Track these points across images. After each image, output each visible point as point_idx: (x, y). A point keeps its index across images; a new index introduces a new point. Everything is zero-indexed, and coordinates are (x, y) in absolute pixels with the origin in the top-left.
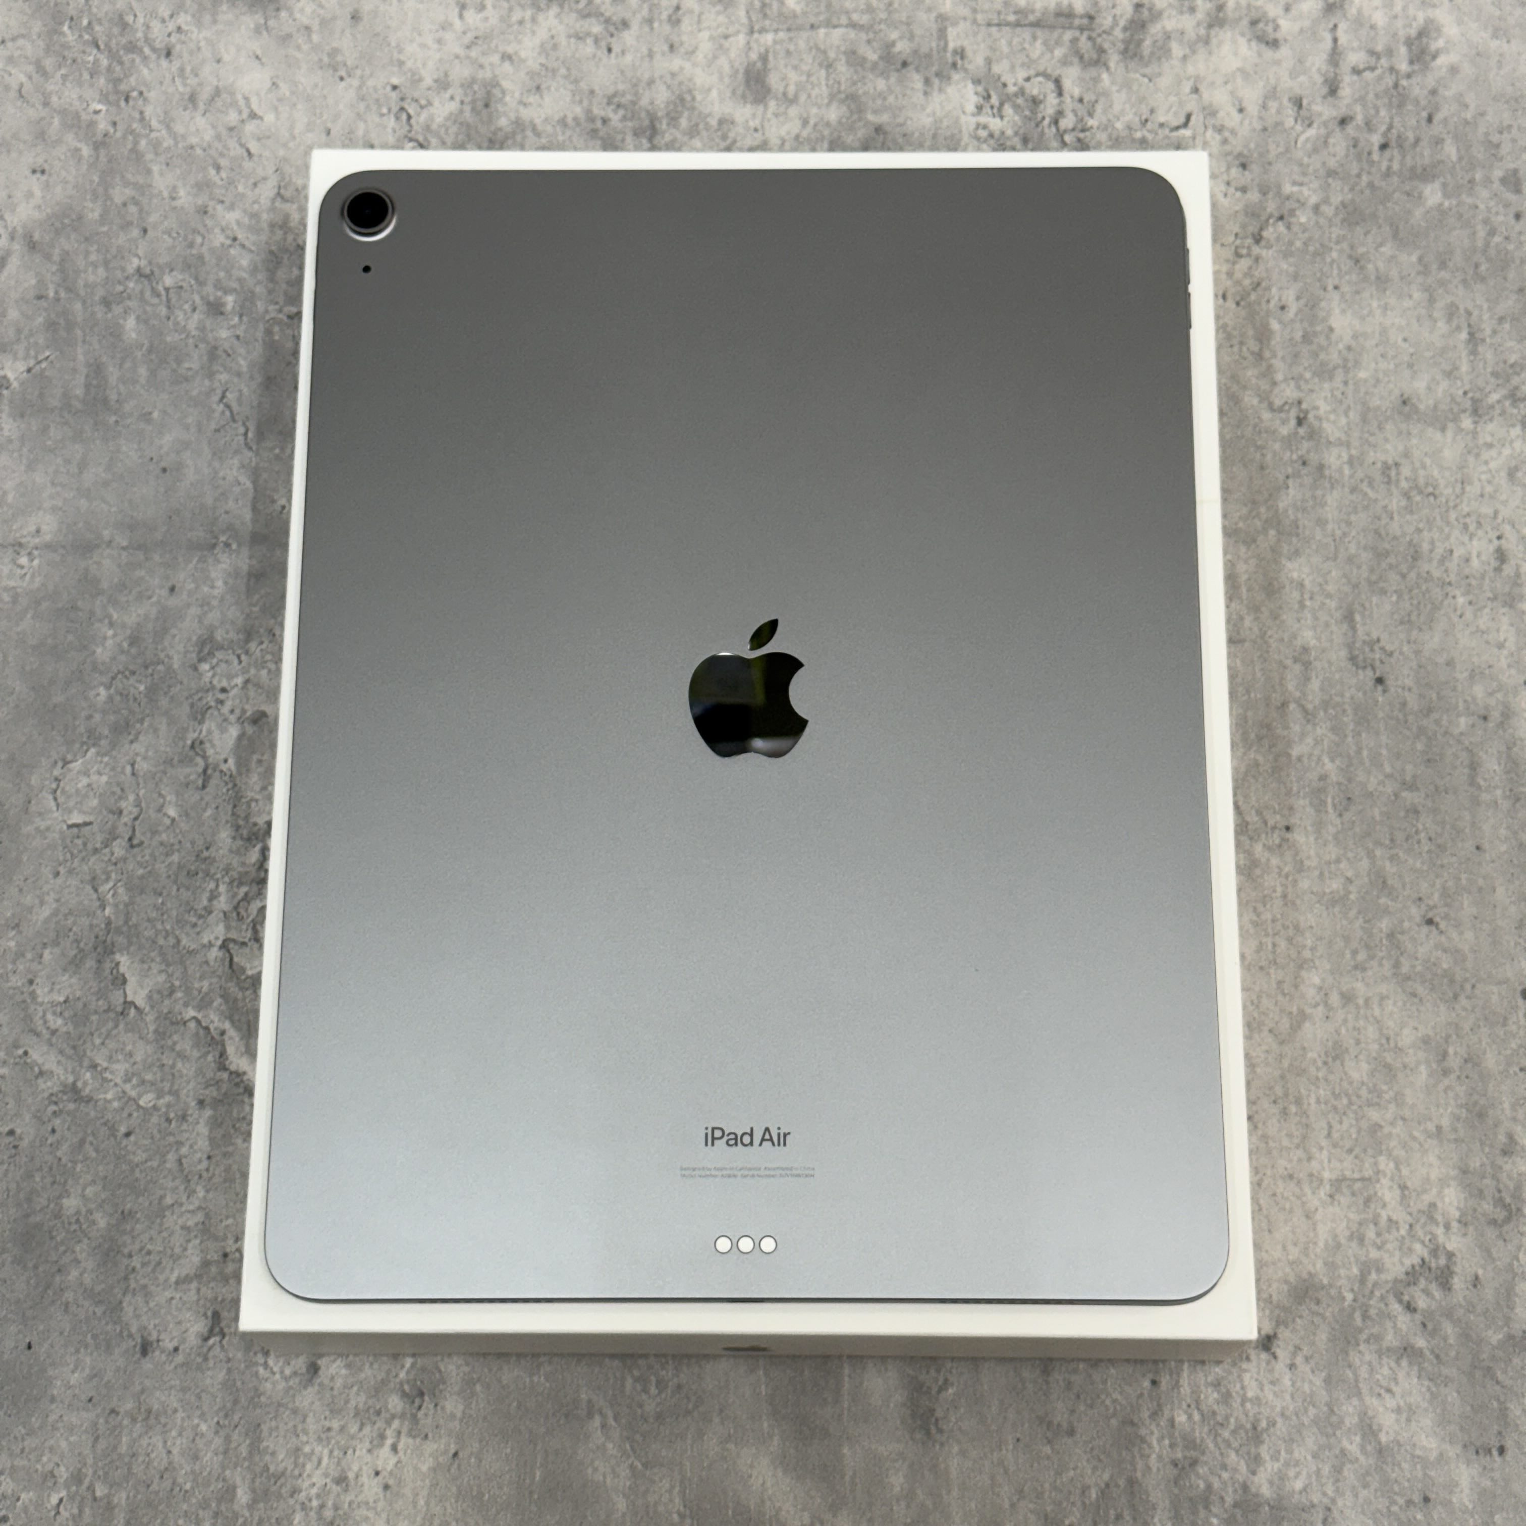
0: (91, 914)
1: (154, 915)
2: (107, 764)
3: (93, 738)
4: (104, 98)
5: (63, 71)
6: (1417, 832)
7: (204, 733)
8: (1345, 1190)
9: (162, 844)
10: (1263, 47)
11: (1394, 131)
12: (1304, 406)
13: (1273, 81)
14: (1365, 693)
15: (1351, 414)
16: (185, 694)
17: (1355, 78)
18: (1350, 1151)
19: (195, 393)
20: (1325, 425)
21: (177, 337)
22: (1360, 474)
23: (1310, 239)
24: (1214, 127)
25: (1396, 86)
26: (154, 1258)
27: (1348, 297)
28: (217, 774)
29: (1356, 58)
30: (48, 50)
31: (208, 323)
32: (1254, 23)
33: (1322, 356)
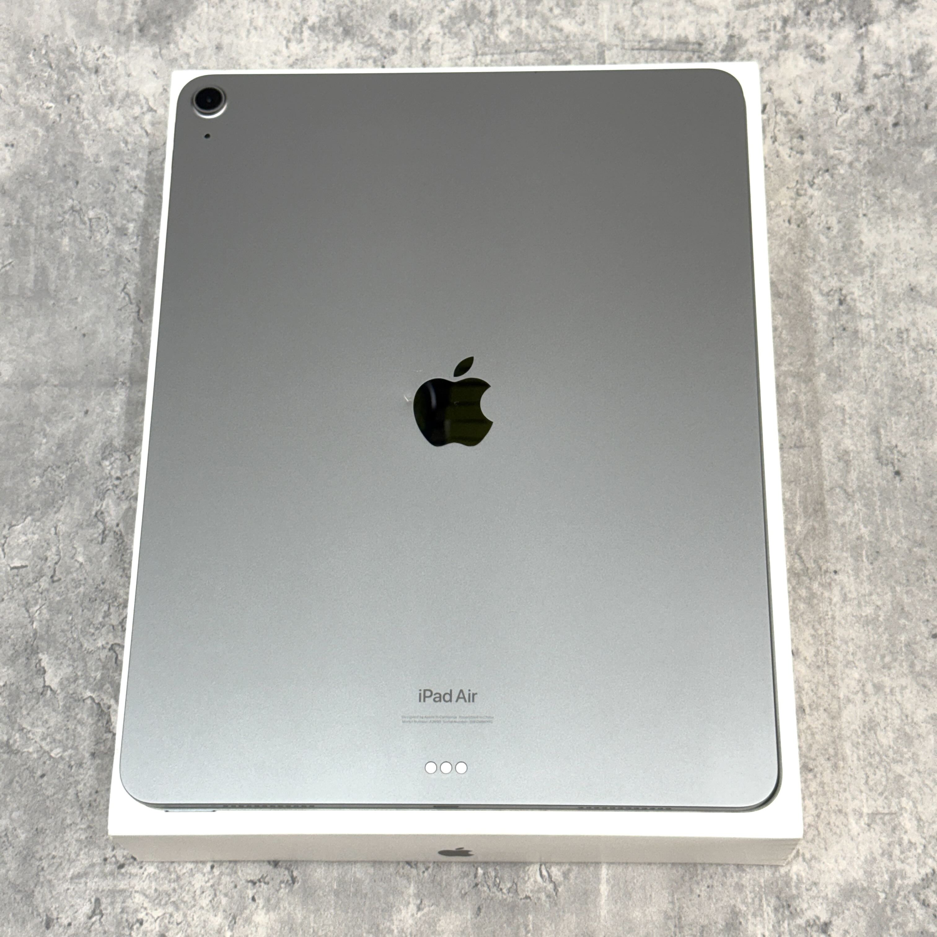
0: (24, 627)
1: (66, 628)
2: (38, 527)
3: (30, 510)
4: (54, 99)
5: (28, 82)
6: (925, 575)
7: (104, 506)
8: (878, 821)
9: (73, 580)
10: (813, 62)
11: (902, 115)
12: (844, 292)
13: (821, 84)
14: (888, 481)
15: (876, 297)
16: (93, 481)
17: (876, 81)
18: (881, 794)
19: (106, 285)
20: (858, 304)
21: (96, 250)
22: (883, 336)
23: (847, 184)
24: (782, 113)
25: (903, 86)
26: (57, 860)
27: (873, 221)
28: (112, 534)
29: (877, 68)
30: (18, 69)
31: (116, 240)
32: (808, 47)
33: (856, 259)
